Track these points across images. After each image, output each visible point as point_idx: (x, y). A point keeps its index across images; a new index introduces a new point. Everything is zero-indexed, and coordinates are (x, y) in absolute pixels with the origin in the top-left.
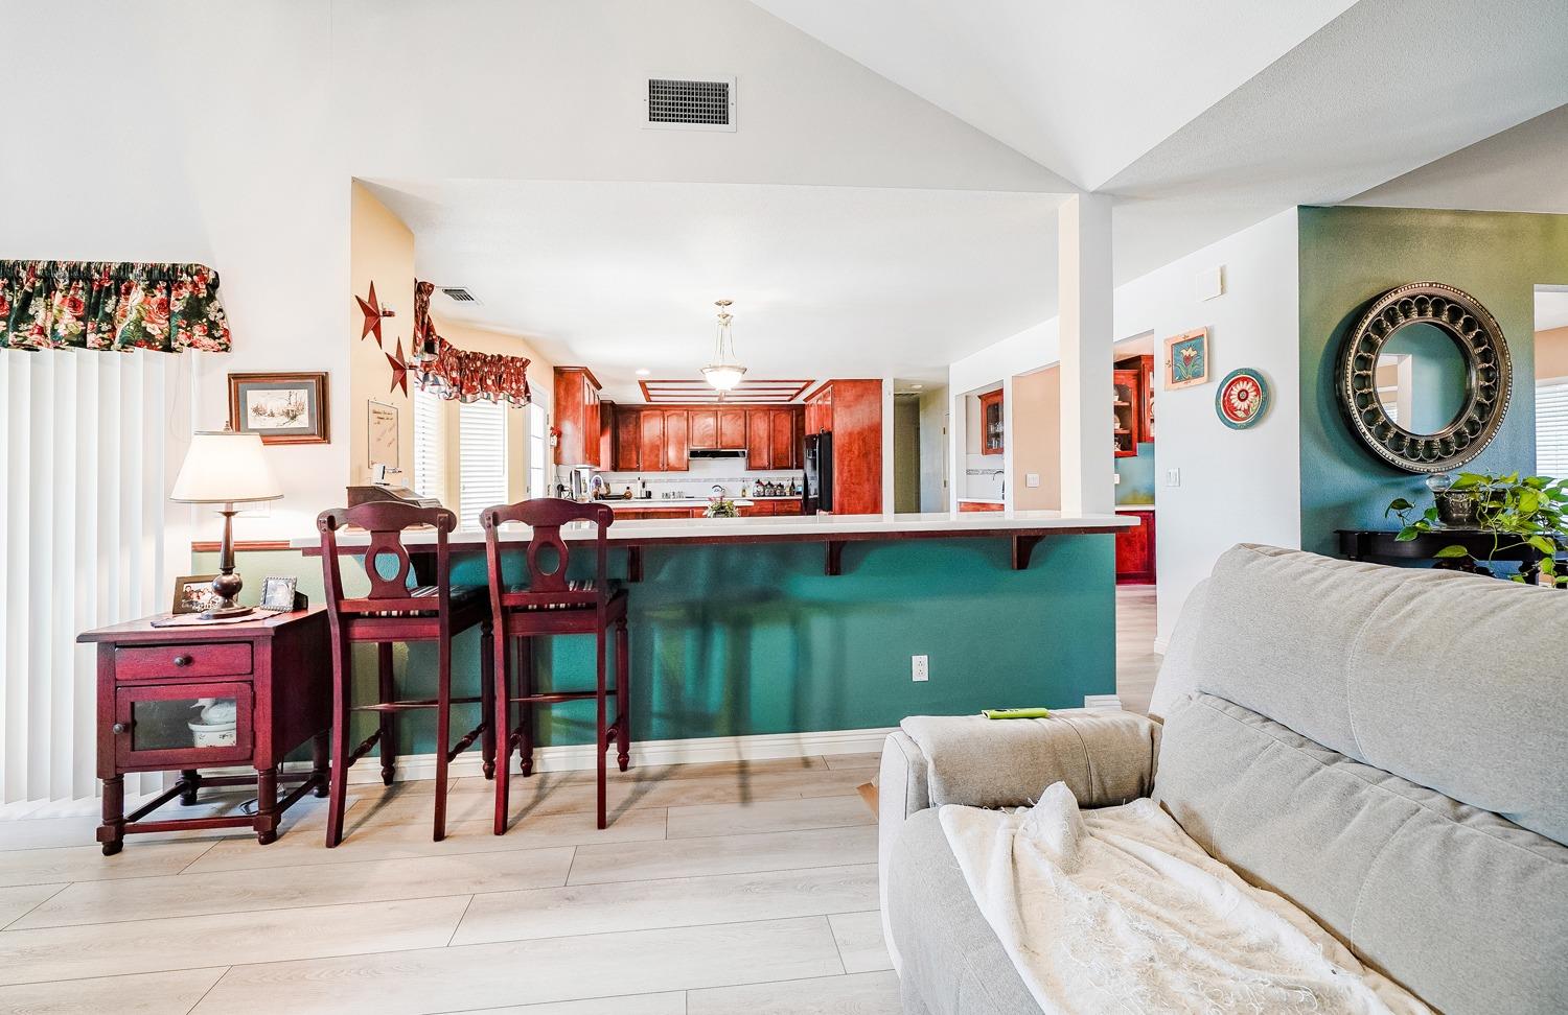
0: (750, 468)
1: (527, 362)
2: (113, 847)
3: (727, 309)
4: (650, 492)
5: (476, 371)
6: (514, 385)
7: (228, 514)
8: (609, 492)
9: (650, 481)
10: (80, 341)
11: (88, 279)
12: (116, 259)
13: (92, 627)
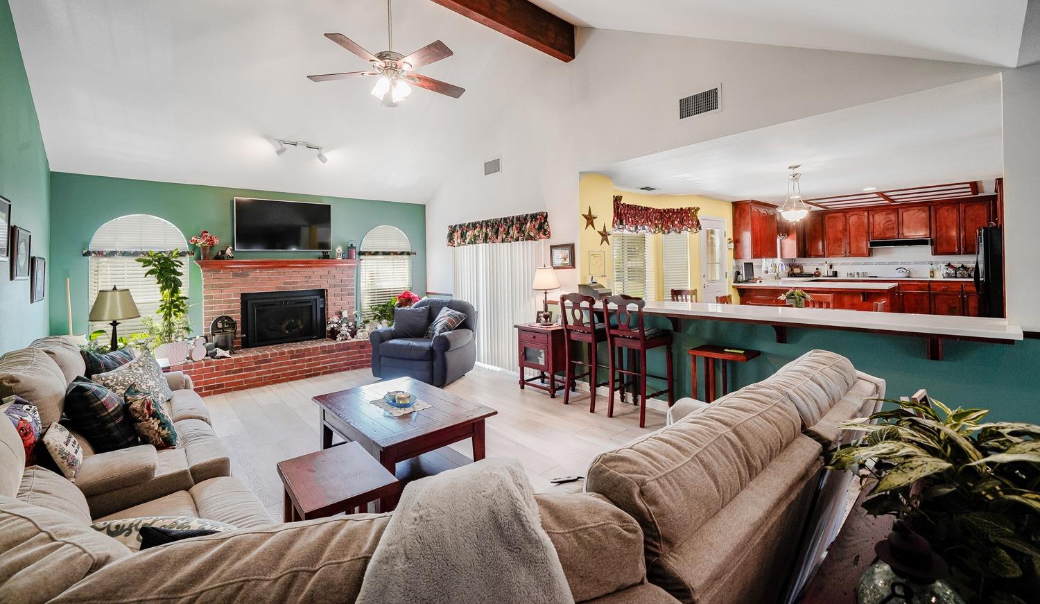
0: (935, 253)
1: (698, 209)
2: (522, 387)
3: (796, 171)
4: (836, 272)
5: (670, 217)
6: (690, 222)
7: (546, 293)
8: (802, 272)
9: (837, 264)
10: (517, 240)
11: (520, 220)
12: (525, 214)
13: (518, 324)
